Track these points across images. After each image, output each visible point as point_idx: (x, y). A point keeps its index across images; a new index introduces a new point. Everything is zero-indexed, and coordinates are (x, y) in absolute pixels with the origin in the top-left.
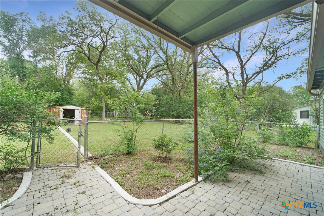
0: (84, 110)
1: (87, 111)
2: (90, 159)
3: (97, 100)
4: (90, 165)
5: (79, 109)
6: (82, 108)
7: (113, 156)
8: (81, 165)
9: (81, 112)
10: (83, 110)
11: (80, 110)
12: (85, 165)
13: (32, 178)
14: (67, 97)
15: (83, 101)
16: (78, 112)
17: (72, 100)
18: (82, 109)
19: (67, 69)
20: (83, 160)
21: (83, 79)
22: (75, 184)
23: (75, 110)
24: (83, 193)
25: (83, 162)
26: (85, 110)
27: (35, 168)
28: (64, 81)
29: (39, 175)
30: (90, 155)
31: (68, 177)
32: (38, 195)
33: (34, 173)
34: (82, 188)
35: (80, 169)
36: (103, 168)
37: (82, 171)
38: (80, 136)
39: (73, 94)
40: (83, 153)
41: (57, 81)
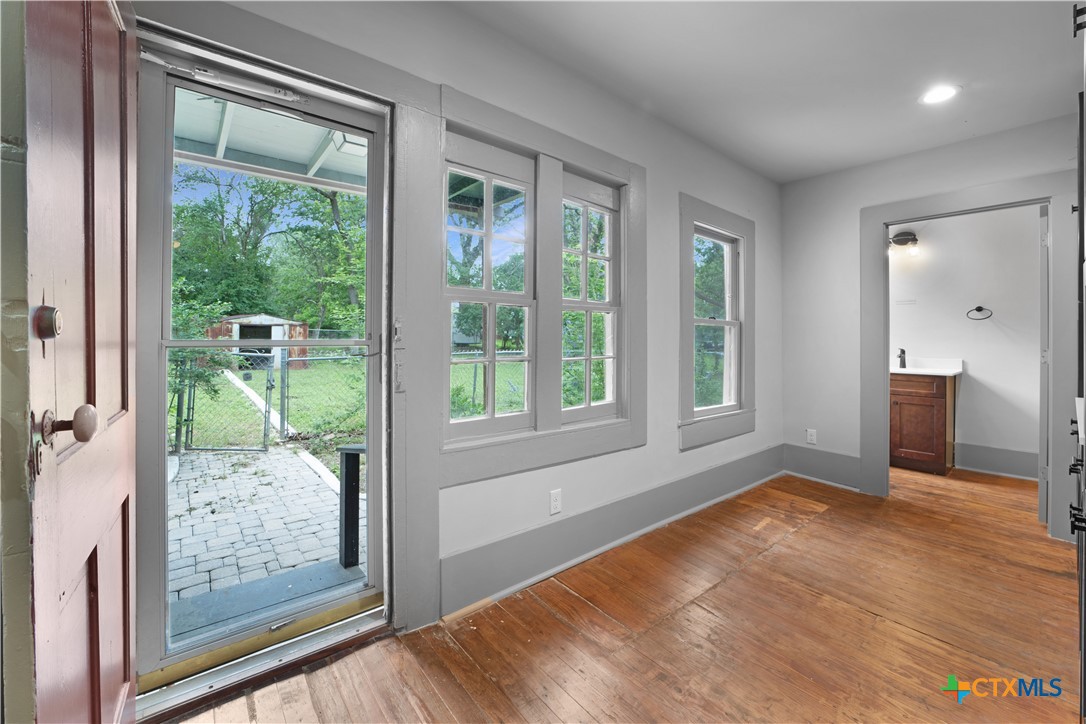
0: (298, 328)
1: (305, 331)
2: (292, 439)
3: (336, 296)
4: (290, 449)
5: (282, 325)
6: (291, 322)
7: (345, 434)
8: (271, 449)
9: (290, 333)
10: (296, 326)
11: (287, 327)
12: (281, 449)
13: (181, 465)
14: (252, 288)
15: (298, 298)
16: (281, 333)
17: (264, 298)
18: (291, 325)
19: (252, 211)
20: (278, 440)
21: (300, 233)
22: (256, 474)
23: (273, 328)
24: (269, 484)
25: (278, 444)
26: (300, 326)
27: (183, 451)
28: (245, 244)
29: (192, 461)
30: (292, 431)
31: (245, 465)
32: (193, 484)
33: (183, 458)
34: (266, 480)
35: (269, 455)
36: (315, 453)
37: (271, 457)
38: (270, 388)
39: (268, 281)
40: (278, 426)
41: (224, 243)
